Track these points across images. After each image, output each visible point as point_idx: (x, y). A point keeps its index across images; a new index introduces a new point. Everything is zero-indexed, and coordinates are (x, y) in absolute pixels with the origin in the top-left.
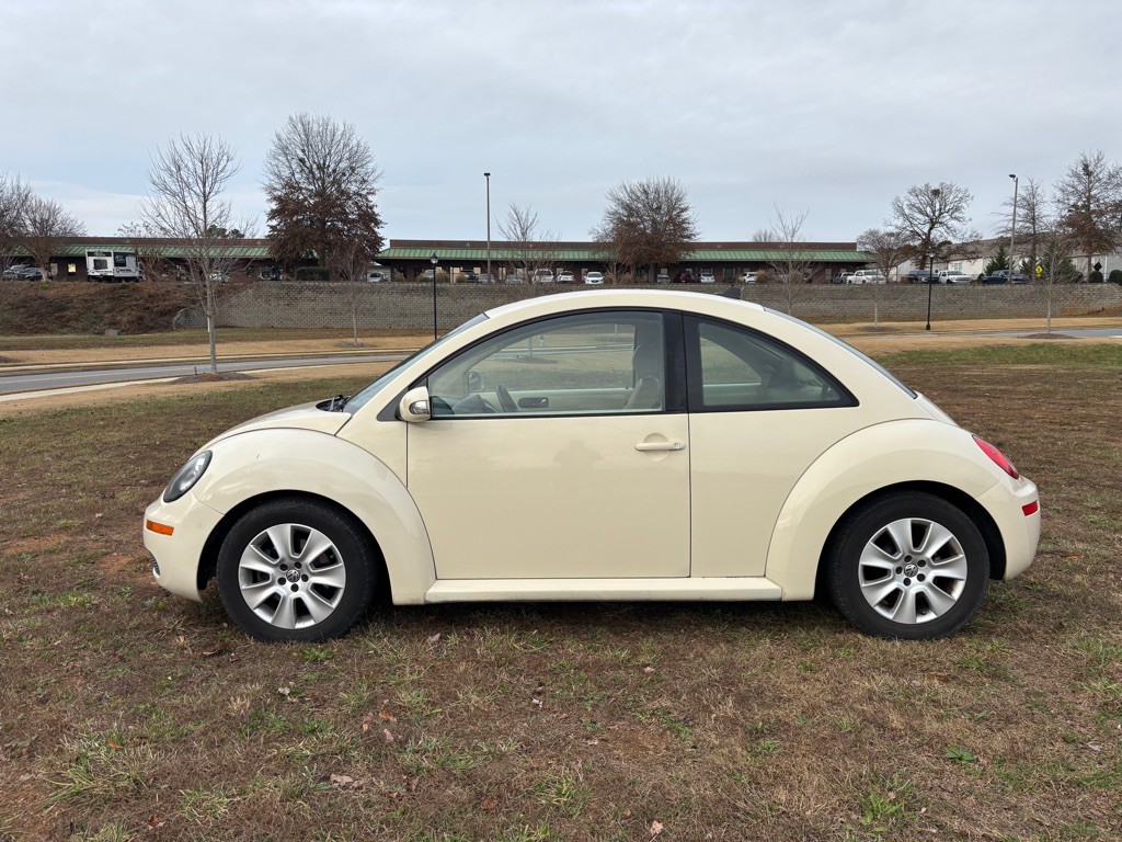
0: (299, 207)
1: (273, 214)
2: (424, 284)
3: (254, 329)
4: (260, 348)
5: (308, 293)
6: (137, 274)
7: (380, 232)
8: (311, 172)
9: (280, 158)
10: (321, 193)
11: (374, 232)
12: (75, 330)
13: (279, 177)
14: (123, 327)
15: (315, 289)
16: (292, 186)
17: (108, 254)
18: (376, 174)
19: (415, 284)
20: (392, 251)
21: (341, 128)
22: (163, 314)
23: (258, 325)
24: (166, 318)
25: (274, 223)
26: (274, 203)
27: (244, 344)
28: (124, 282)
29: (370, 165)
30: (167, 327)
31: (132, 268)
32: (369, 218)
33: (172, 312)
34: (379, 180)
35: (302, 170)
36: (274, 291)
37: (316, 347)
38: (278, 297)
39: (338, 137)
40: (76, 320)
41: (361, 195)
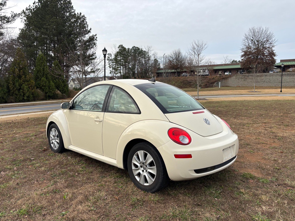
0: (250, 53)
1: (242, 56)
2: (288, 73)
3: (234, 87)
4: (226, 92)
5: (250, 77)
6: (208, 74)
7: (275, 58)
8: (255, 43)
9: (245, 40)
10: (257, 49)
11: (274, 58)
12: (192, 88)
13: (245, 45)
14: (202, 87)
15: (252, 76)
16: (249, 48)
17: (202, 69)
18: (275, 41)
19: (285, 73)
20: (281, 63)
21: (265, 29)
22: (212, 83)
23: (236, 86)
24: (212, 84)
25: (242, 58)
26: (243, 53)
27: (223, 91)
28: (204, 76)
29: (273, 39)
30: (212, 87)
31: (207, 73)
32: (272, 54)
33: (214, 83)
34: (276, 42)
35: (252, 43)
36: (241, 77)
37: (242, 92)
38: (242, 78)
39: (263, 32)
40: (193, 85)
41: (270, 48)
